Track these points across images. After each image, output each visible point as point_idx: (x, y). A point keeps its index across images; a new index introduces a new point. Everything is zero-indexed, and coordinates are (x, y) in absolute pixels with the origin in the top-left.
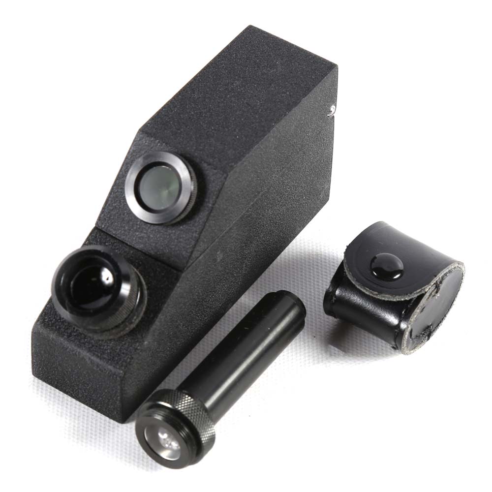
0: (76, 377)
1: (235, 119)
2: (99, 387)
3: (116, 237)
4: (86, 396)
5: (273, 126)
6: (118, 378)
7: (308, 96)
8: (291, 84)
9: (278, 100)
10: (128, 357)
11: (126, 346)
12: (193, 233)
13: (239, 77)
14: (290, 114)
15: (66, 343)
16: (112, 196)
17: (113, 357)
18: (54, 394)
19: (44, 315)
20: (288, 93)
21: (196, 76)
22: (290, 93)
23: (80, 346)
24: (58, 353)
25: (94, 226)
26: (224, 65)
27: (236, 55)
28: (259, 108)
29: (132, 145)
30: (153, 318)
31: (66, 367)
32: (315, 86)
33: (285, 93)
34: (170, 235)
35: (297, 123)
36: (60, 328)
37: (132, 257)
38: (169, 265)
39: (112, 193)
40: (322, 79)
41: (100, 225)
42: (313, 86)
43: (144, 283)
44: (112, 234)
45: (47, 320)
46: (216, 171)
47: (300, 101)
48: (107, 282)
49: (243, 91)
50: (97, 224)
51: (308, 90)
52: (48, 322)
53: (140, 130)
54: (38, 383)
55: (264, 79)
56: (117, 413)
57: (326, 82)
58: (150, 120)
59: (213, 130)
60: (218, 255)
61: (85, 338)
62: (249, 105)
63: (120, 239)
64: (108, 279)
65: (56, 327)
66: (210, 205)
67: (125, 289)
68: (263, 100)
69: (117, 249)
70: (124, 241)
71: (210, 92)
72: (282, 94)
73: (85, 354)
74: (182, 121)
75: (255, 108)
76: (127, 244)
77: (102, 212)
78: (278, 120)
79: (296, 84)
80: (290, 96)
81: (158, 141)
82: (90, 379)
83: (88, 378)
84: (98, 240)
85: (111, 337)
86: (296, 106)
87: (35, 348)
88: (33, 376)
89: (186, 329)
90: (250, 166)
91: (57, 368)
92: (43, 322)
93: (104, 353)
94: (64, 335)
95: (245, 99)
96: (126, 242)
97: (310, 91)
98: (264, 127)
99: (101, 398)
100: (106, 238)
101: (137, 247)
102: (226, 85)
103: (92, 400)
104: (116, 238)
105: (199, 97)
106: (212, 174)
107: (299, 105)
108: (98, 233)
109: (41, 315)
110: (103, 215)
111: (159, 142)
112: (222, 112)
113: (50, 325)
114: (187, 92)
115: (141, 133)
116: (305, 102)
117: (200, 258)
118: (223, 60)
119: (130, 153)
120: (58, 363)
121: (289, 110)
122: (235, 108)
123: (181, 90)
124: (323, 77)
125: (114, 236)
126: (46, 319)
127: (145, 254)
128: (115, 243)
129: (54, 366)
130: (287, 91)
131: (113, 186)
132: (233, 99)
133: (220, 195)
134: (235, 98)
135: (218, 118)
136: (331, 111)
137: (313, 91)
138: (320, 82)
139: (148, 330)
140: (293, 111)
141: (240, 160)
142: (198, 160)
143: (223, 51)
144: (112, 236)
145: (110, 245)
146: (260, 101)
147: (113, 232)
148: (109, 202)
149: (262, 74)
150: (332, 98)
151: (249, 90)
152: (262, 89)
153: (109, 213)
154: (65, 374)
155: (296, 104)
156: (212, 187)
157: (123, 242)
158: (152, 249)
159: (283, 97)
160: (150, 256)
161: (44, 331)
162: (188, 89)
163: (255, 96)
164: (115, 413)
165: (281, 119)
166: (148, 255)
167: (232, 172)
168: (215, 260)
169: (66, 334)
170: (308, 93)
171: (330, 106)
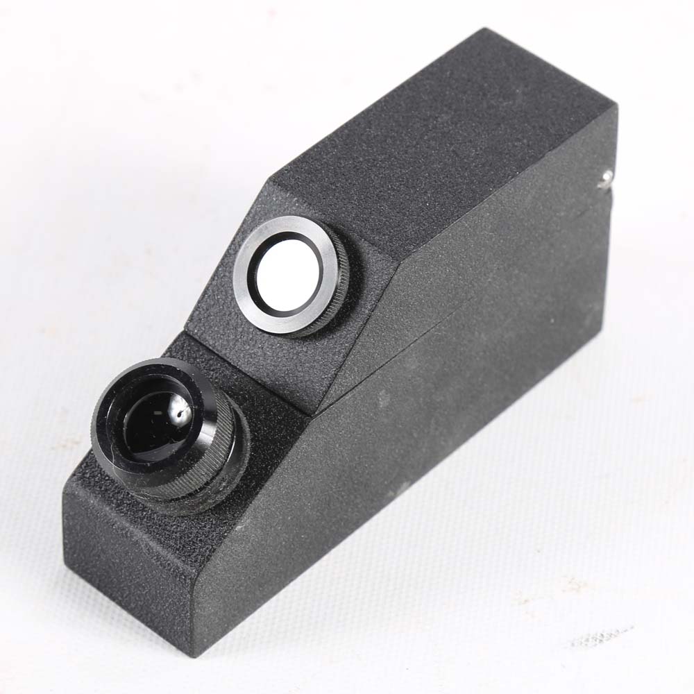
0: (127, 574)
1: (429, 175)
2: (160, 593)
3: (215, 350)
4: (142, 606)
5: (490, 193)
6: (188, 581)
7: (559, 148)
8: (534, 127)
9: (506, 151)
10: (207, 549)
11: (207, 529)
12: (334, 354)
13: (450, 108)
14: (522, 175)
15: (113, 515)
16: (214, 283)
17: (184, 546)
18: (95, 600)
19: (85, 467)
20: (525, 141)
21: (379, 102)
22: (528, 142)
23: (134, 522)
24: (101, 531)
25: (183, 329)
26: (428, 87)
27: (452, 73)
28: (473, 162)
29: (255, 202)
30: (255, 488)
31: (112, 555)
32: (572, 134)
33: (518, 140)
34: (298, 354)
35: (536, 192)
36: (106, 490)
37: (235, 385)
38: (292, 405)
39: (216, 278)
40: (587, 124)
41: (191, 329)
42: (568, 133)
43: (247, 429)
44: (208, 345)
45: (88, 476)
46: (382, 256)
47: (543, 156)
48: (178, 420)
49: (451, 132)
50: (187, 325)
51: (559, 139)
52: (88, 478)
53: (270, 178)
54: (72, 579)
55: (490, 115)
56: (186, 639)
57: (595, 129)
58: (290, 164)
59: (389, 189)
60: (380, 396)
61: (143, 510)
62: (457, 156)
63: (220, 354)
64: (179, 415)
65: (101, 488)
66: (367, 312)
67: (207, 434)
68: (481, 149)
69: (213, 370)
70: (225, 358)
71: (396, 129)
72: (516, 141)
73: (139, 534)
74: (343, 170)
75: (465, 160)
76: (229, 364)
77: (197, 308)
78: (500, 183)
79: (541, 127)
80: (528, 146)
81: (296, 199)
82: (146, 579)
83: (144, 577)
84: (186, 353)
85: (184, 512)
86: (534, 163)
87: (67, 519)
88: (64, 567)
89: (318, 514)
90: (442, 254)
91: (99, 556)
92: (83, 478)
93: (170, 538)
94: (112, 502)
95: (451, 144)
96: (229, 360)
97: (563, 142)
98: (474, 191)
99: (162, 613)
100: (198, 351)
101: (245, 368)
102: (424, 120)
103: (150, 615)
104: (214, 353)
105: (378, 135)
106: (375, 261)
107: (540, 163)
108: (187, 341)
109: (80, 466)
110: (197, 312)
111: (298, 201)
112: (409, 163)
113: (92, 484)
114: (359, 124)
115: (271, 183)
116: (553, 158)
117: (347, 397)
118: (428, 79)
119: (251, 215)
120: (100, 548)
121: (522, 169)
122: (433, 158)
123: (350, 121)
124: (588, 120)
125: (211, 348)
126: (87, 473)
127: (256, 382)
128: (211, 359)
129: (94, 552)
130: (523, 137)
131: (218, 268)
132: (433, 143)
133: (384, 296)
134: (436, 140)
135: (401, 172)
136: (603, 180)
137: (568, 142)
138: (582, 127)
139: (246, 506)
140: (528, 171)
141: (424, 242)
142: (355, 236)
143: (432, 65)
144: (207, 349)
145: (202, 362)
146: (476, 151)
147: (210, 342)
148: (210, 292)
149: (489, 108)
150: (607, 157)
151: (462, 130)
152: (483, 131)
153: (208, 310)
154: (110, 567)
155: (535, 160)
156: (373, 282)
157: (225, 361)
158: (268, 375)
159: (517, 146)
160: (263, 386)
161: (81, 493)
162: (363, 120)
163: (470, 141)
164: (184, 639)
165: (506, 182)
166: (260, 384)
167: (407, 260)
168: (376, 405)
169: (115, 501)
170: (559, 145)
171: (602, 172)
